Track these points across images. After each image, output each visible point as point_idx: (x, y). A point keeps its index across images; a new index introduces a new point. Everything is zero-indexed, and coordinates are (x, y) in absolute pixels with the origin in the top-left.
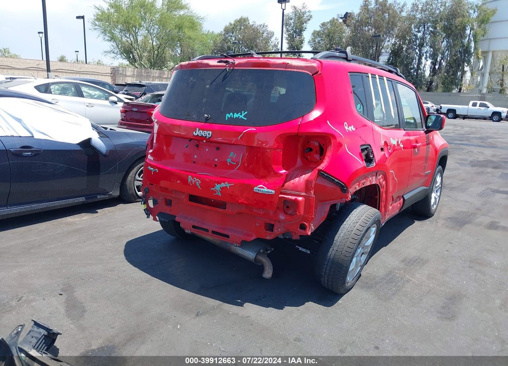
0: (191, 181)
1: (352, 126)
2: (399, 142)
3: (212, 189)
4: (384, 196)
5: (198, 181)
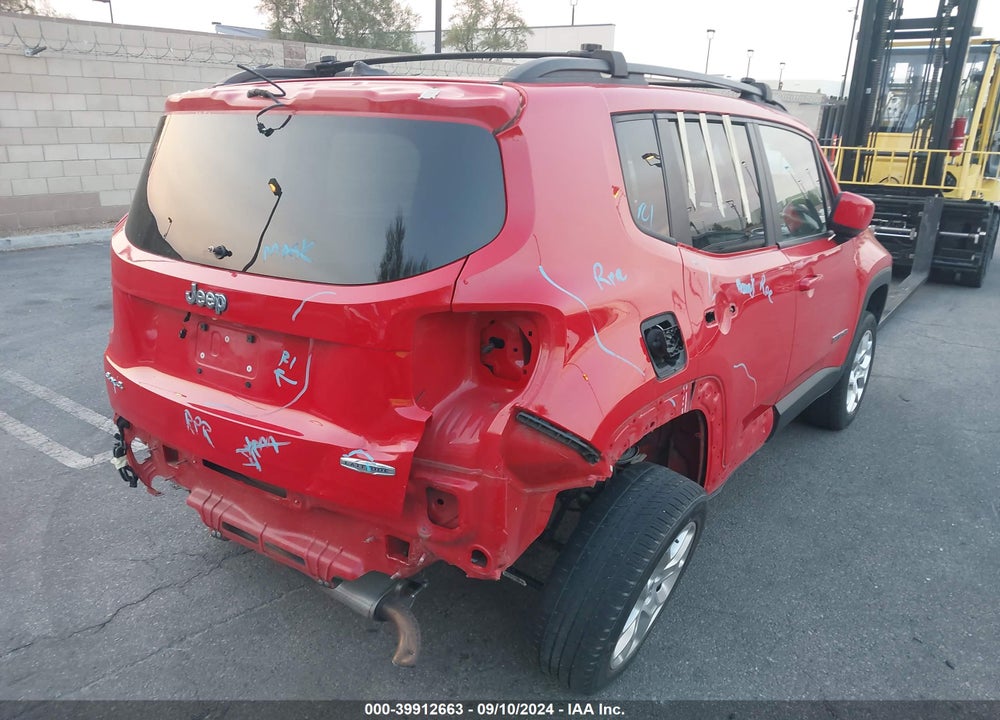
0: (192, 424)
1: (619, 272)
2: (762, 284)
3: (238, 451)
4: (718, 430)
5: (206, 428)
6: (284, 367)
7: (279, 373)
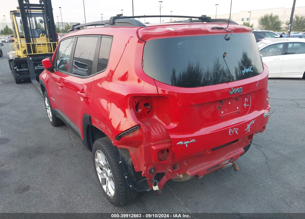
0: (231, 132)
5: (237, 130)
6: (246, 102)
7: (245, 105)
